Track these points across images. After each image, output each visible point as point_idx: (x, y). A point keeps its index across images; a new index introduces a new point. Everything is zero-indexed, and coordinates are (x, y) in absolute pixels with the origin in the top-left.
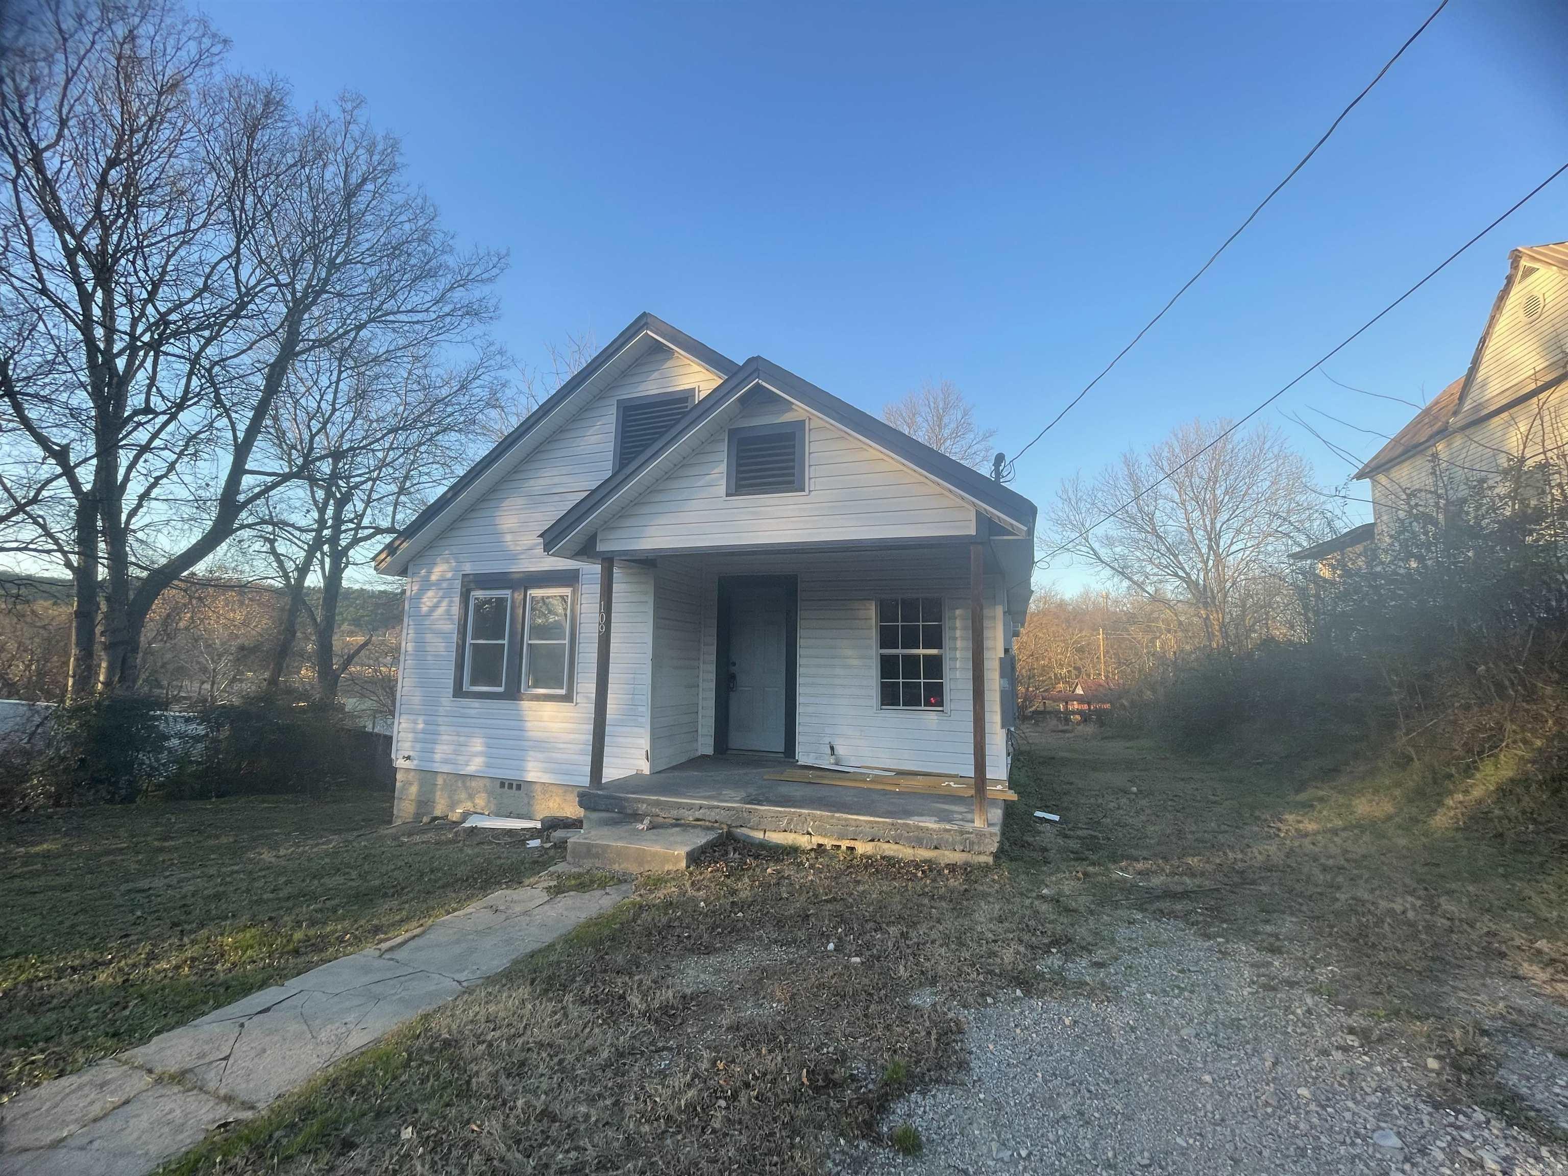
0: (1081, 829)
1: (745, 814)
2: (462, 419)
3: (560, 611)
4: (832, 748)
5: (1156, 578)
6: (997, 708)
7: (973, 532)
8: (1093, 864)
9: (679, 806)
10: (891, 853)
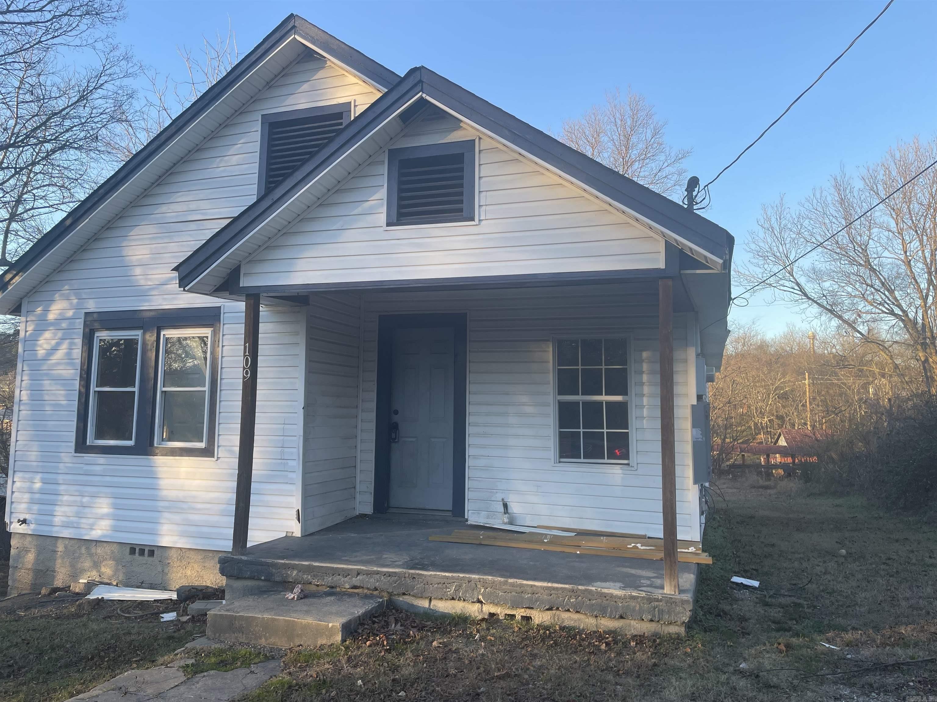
0: (784, 596)
1: (409, 581)
2: (82, 134)
3: (199, 353)
4: (505, 506)
5: (869, 317)
6: (689, 462)
7: (661, 265)
8: (797, 635)
9: (335, 572)
10: (572, 624)
